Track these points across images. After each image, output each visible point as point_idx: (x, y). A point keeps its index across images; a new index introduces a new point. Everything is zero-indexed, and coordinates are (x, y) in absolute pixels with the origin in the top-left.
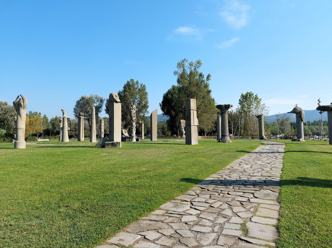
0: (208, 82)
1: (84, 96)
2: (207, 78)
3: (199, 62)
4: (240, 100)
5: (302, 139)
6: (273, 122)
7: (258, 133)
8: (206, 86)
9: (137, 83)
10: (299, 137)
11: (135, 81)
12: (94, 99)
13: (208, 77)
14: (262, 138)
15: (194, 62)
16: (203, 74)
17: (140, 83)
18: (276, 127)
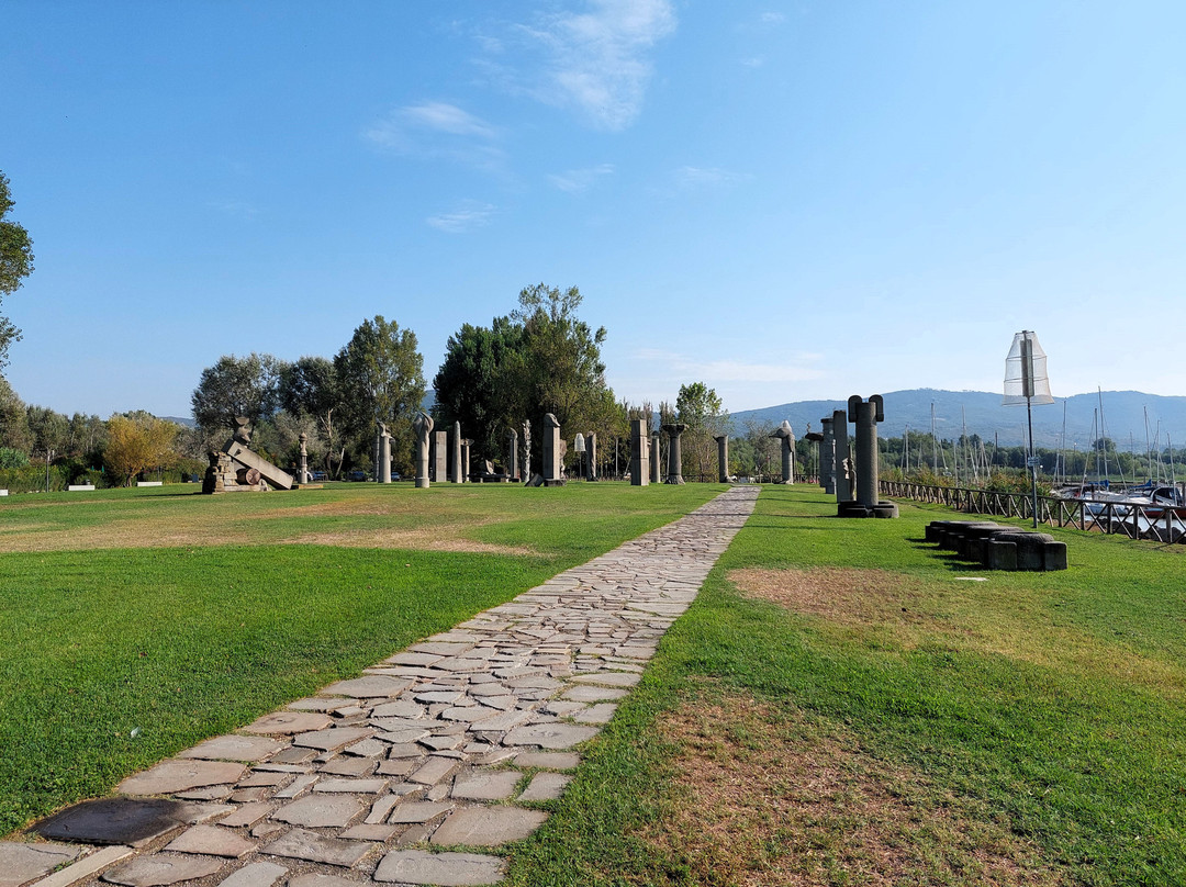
0: (598, 345)
1: (228, 355)
2: (597, 336)
3: (573, 292)
4: (678, 400)
5: (790, 482)
6: (737, 439)
7: (715, 470)
8: (593, 354)
9: (394, 326)
10: (786, 478)
11: (388, 321)
12: (262, 367)
13: (600, 334)
14: (724, 480)
15: (563, 292)
16: (588, 326)
17: (402, 328)
18: (744, 455)
